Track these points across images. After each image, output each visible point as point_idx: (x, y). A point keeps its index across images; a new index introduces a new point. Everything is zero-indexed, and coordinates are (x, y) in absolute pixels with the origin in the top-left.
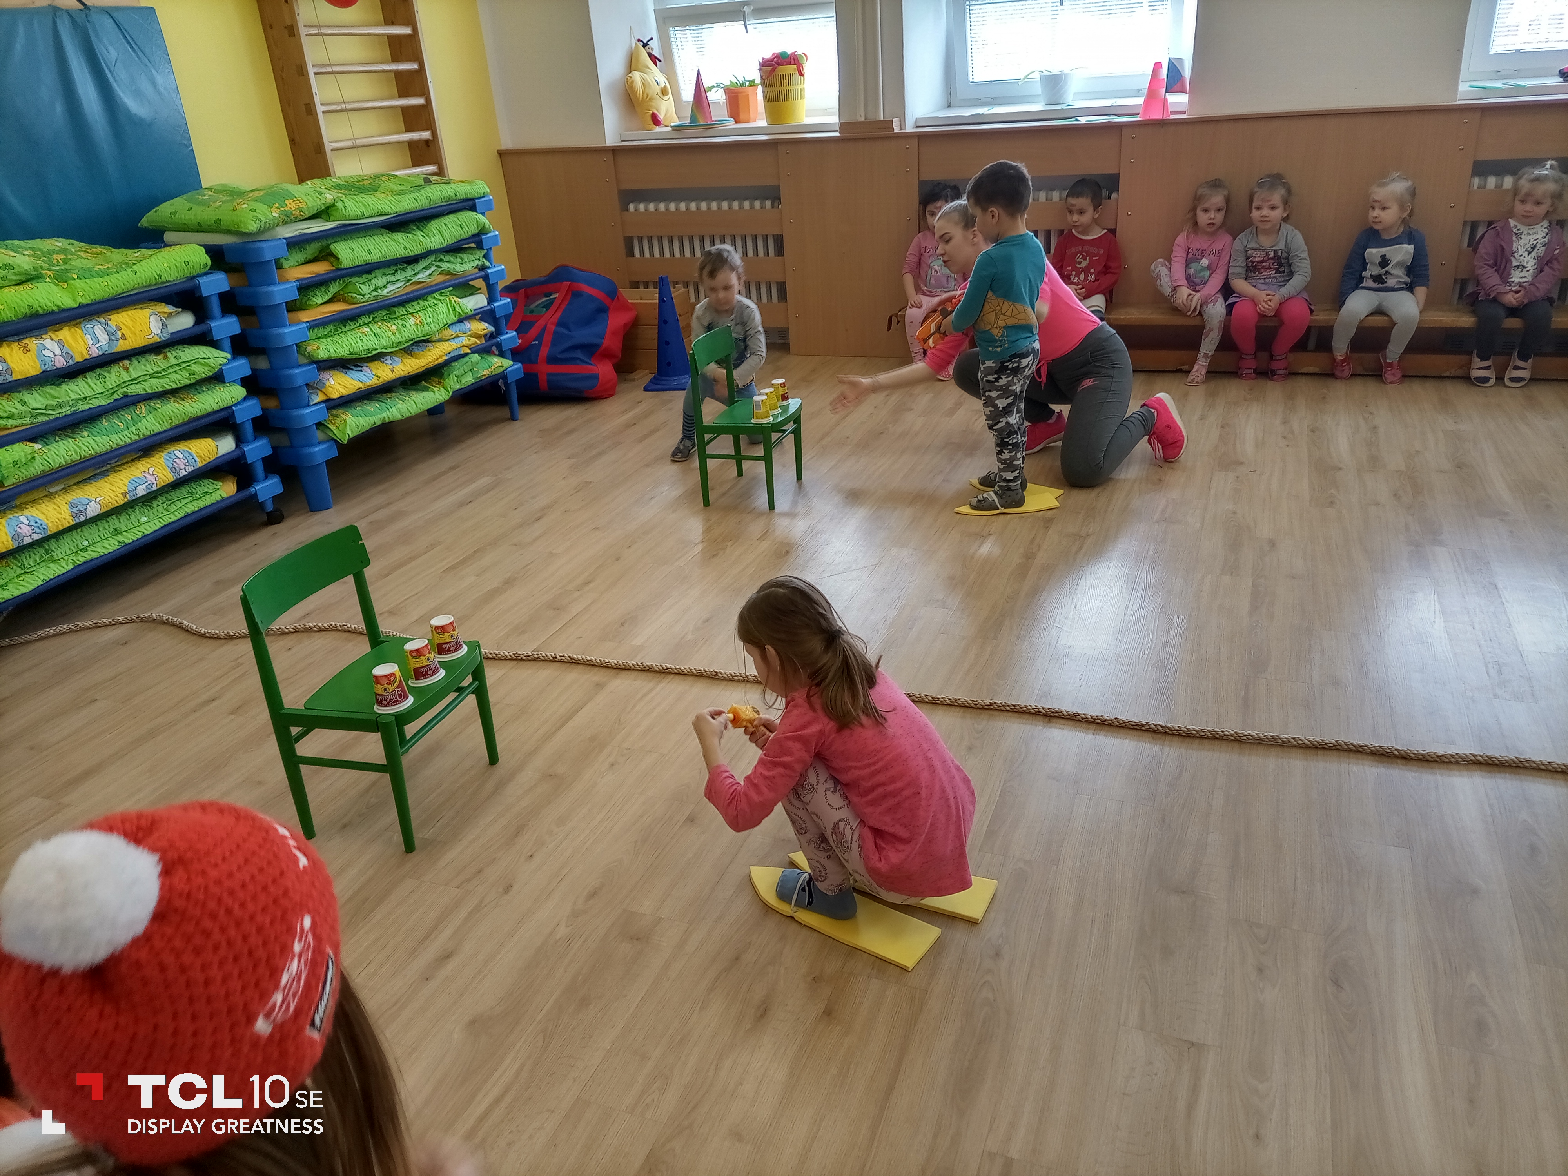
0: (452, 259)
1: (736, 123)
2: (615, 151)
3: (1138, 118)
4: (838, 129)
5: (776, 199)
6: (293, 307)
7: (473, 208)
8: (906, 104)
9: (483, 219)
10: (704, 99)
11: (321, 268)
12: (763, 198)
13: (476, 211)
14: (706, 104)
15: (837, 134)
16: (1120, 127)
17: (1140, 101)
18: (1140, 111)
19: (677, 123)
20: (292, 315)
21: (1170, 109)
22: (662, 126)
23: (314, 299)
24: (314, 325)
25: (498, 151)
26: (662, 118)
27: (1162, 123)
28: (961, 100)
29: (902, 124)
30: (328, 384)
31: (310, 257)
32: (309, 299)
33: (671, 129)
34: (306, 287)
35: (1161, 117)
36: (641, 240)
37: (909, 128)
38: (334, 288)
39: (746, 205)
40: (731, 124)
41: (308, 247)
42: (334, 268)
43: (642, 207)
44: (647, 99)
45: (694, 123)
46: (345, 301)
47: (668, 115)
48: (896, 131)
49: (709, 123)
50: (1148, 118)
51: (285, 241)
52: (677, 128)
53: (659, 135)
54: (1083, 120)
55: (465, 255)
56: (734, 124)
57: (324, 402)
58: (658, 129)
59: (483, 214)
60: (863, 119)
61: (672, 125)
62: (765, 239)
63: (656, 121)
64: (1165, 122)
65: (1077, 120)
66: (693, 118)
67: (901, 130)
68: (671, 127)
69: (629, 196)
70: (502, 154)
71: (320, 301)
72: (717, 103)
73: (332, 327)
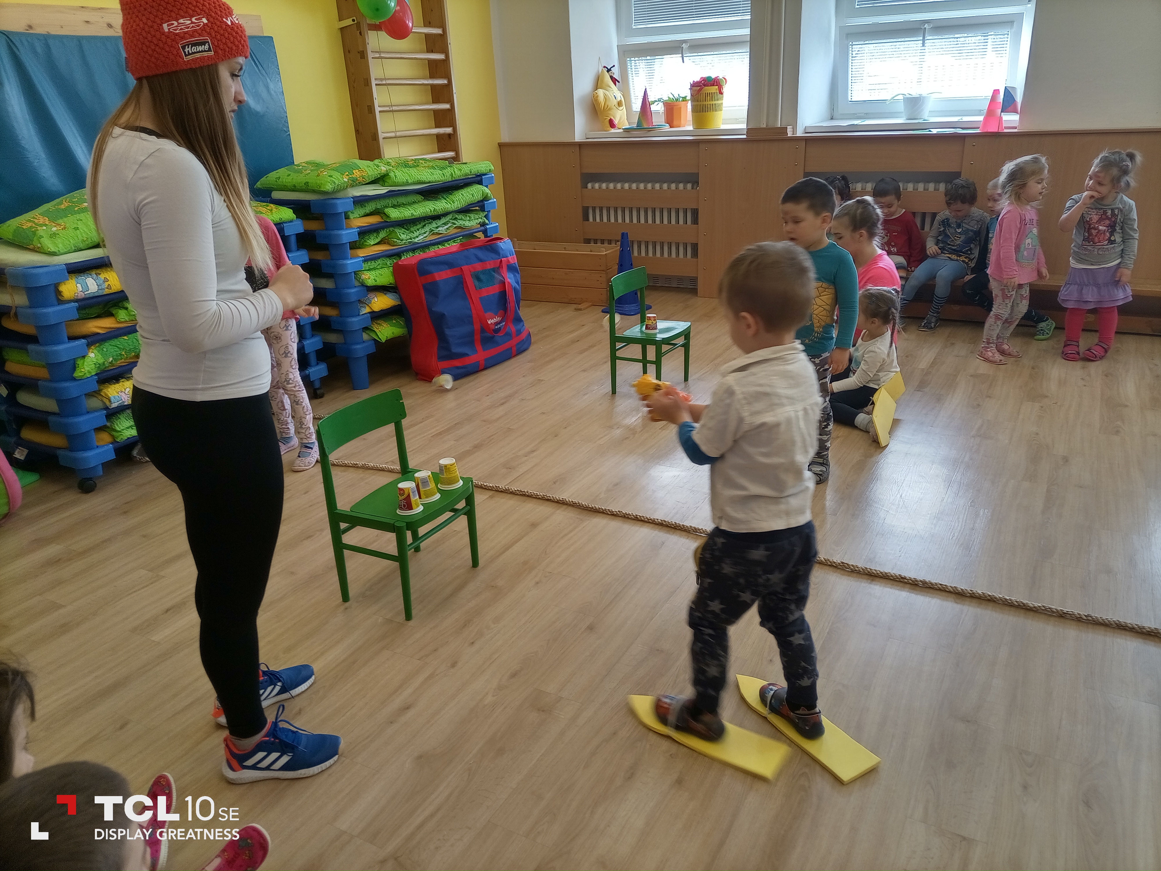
0: (463, 217)
1: (671, 127)
2: (581, 145)
3: (978, 131)
4: (745, 133)
5: (695, 183)
6: (354, 246)
7: (480, 183)
8: (798, 116)
9: (487, 190)
10: (649, 110)
11: (374, 220)
12: (686, 182)
13: (482, 185)
14: (649, 113)
15: (745, 137)
16: (964, 137)
17: (981, 118)
18: (980, 125)
19: (628, 126)
20: (353, 251)
21: (1004, 125)
22: (616, 128)
23: (369, 241)
24: (367, 259)
25: (498, 143)
26: (616, 123)
27: (997, 135)
28: (841, 114)
29: (794, 130)
30: (373, 301)
31: (368, 212)
32: (365, 241)
33: (622, 130)
34: (364, 232)
35: (996, 130)
36: (594, 209)
37: (800, 133)
38: (382, 234)
39: (673, 186)
40: (667, 128)
41: (367, 205)
42: (383, 220)
43: (597, 186)
44: (607, 109)
45: (639, 127)
46: (389, 244)
47: (621, 121)
48: (788, 136)
49: (650, 127)
50: (986, 131)
51: (352, 200)
52: (626, 130)
53: (614, 135)
54: (934, 131)
55: (472, 215)
56: (669, 128)
57: (369, 313)
58: (613, 130)
59: (487, 186)
60: (764, 126)
61: (623, 128)
62: (685, 211)
63: (612, 124)
64: (1000, 134)
65: (930, 131)
66: (639, 123)
67: (793, 134)
68: (623, 129)
69: (588, 178)
70: (501, 146)
71: (372, 243)
72: (657, 112)
73: (380, 261)
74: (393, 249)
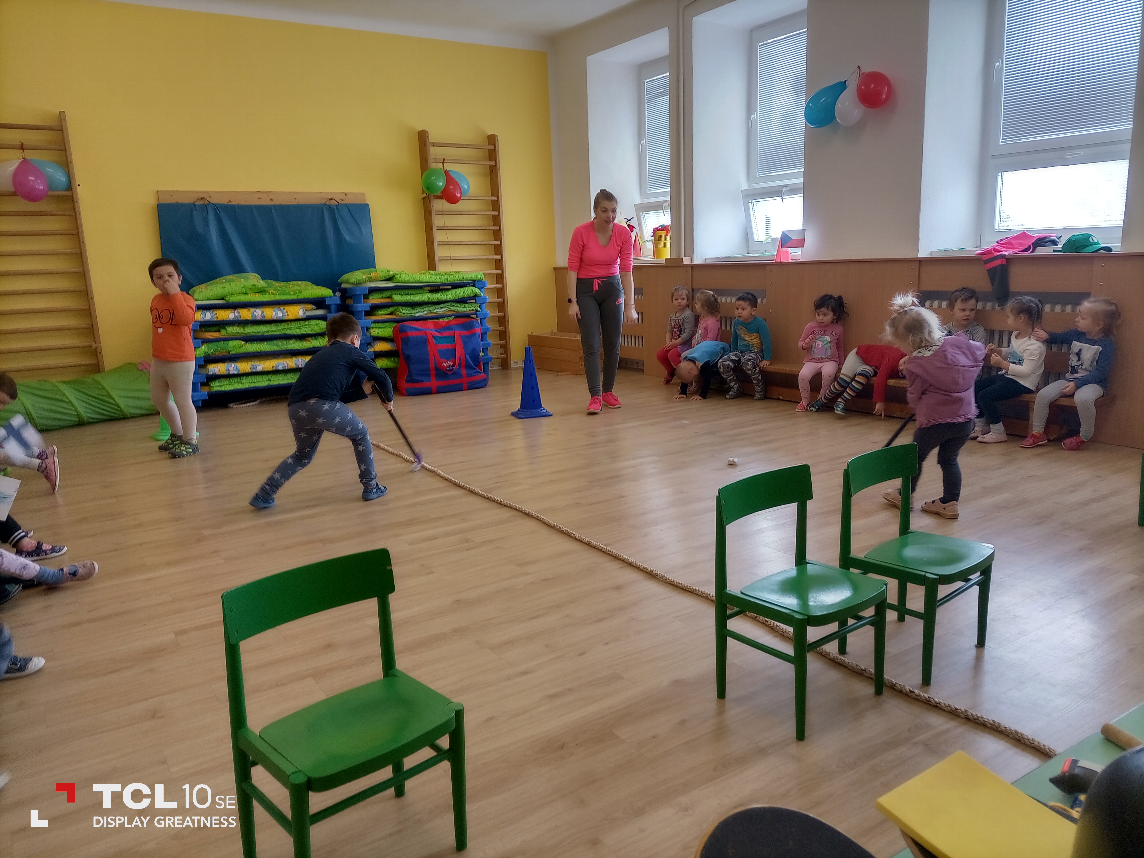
0: (459, 305)
3: (774, 261)
4: (665, 261)
6: (367, 313)
7: (474, 286)
8: (695, 251)
11: (389, 300)
15: (664, 264)
16: (765, 265)
18: (774, 258)
20: (365, 316)
23: (380, 312)
27: (782, 264)
28: (752, 251)
29: (692, 260)
30: (377, 345)
31: (380, 296)
32: (377, 311)
34: (377, 307)
37: (696, 262)
41: (380, 292)
42: (392, 302)
46: (395, 315)
48: (684, 263)
50: (777, 261)
51: (370, 289)
56: (651, 258)
57: (374, 352)
59: (478, 288)
60: (675, 257)
70: (555, 269)
71: (383, 313)
73: (387, 324)
74: (397, 318)
